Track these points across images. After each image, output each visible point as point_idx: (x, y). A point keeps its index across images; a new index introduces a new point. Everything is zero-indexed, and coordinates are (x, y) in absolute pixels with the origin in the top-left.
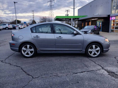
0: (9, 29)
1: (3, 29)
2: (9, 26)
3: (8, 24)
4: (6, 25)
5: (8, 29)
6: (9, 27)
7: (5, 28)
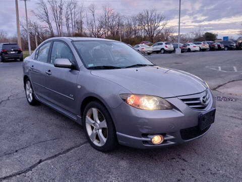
0: (166, 52)
1: (154, 52)
2: (166, 47)
3: (166, 44)
4: (162, 44)
5: (164, 53)
6: (166, 49)
7: (159, 50)
